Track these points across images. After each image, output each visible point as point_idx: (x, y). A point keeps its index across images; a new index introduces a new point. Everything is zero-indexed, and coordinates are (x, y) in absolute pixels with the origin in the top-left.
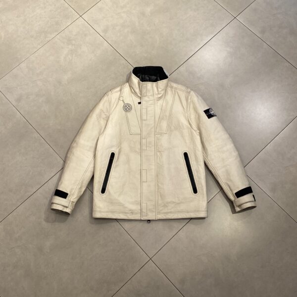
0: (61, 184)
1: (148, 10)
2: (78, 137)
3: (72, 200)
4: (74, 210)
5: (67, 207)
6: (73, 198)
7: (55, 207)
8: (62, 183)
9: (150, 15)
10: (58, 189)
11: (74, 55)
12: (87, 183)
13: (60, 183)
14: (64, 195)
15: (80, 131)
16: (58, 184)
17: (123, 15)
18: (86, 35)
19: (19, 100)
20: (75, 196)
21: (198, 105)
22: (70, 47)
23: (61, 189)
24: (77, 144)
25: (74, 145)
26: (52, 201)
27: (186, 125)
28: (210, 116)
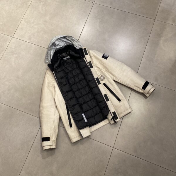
0: (43, 134)
1: (47, 18)
2: (41, 103)
3: (53, 140)
4: (57, 145)
5: (52, 145)
6: (53, 138)
7: (45, 148)
9: (49, 20)
11: (19, 59)
12: (57, 126)
13: (42, 134)
14: (47, 139)
17: (35, 26)
18: (20, 46)
22: (15, 56)
23: (44, 136)
25: (41, 108)
26: (42, 146)
27: (96, 69)
28: (106, 58)
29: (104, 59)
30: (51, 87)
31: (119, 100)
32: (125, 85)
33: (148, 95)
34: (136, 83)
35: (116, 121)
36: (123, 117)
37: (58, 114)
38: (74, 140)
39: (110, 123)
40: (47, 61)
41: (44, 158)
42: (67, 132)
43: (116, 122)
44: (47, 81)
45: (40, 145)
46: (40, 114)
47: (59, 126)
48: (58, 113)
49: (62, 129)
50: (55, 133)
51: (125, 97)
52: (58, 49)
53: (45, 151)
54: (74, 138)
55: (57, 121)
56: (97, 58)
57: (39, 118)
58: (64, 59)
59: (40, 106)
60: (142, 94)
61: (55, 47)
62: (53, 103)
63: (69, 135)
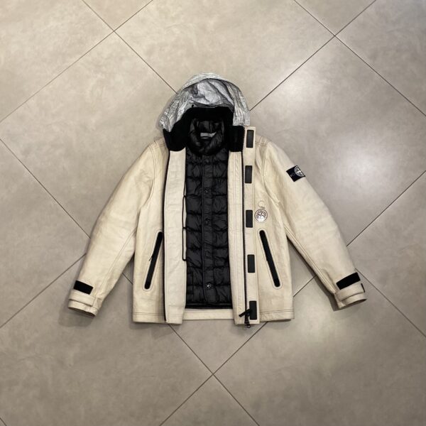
0: (83, 274)
1: (211, 22)
2: (107, 208)
3: (98, 296)
4: (100, 311)
5: (91, 306)
6: (99, 293)
7: (74, 305)
8: (84, 272)
9: (213, 30)
10: (79, 280)
11: (104, 88)
12: (120, 273)
13: (81, 272)
14: (86, 289)
15: (112, 199)
16: (78, 274)
17: (175, 30)
18: (121, 59)
19: (26, 152)
20: (102, 291)
21: (278, 163)
22: (99, 76)
23: (82, 280)
24: (106, 218)
25: (102, 219)
26: (70, 298)
27: (261, 192)
28: (295, 178)
29: (288, 178)
30: (145, 183)
31: (277, 283)
32: (305, 258)
33: (341, 305)
34: (330, 266)
35: (252, 322)
36: (267, 322)
37: (132, 248)
38: (140, 318)
39: (233, 320)
40: (163, 123)
41: (61, 322)
42: (135, 293)
43: (249, 325)
44: (141, 165)
45: (66, 293)
46: (95, 230)
47: (123, 274)
48: (133, 244)
49: (126, 282)
50: (108, 285)
51: (292, 283)
52: (200, 106)
53: (71, 311)
54: (143, 314)
55: (123, 261)
56: (275, 168)
57: (91, 237)
58: (203, 134)
59: (102, 213)
60: (331, 296)
61: (196, 98)
62: (134, 220)
63: (134, 304)
